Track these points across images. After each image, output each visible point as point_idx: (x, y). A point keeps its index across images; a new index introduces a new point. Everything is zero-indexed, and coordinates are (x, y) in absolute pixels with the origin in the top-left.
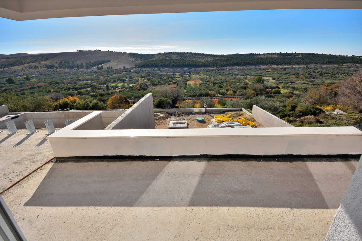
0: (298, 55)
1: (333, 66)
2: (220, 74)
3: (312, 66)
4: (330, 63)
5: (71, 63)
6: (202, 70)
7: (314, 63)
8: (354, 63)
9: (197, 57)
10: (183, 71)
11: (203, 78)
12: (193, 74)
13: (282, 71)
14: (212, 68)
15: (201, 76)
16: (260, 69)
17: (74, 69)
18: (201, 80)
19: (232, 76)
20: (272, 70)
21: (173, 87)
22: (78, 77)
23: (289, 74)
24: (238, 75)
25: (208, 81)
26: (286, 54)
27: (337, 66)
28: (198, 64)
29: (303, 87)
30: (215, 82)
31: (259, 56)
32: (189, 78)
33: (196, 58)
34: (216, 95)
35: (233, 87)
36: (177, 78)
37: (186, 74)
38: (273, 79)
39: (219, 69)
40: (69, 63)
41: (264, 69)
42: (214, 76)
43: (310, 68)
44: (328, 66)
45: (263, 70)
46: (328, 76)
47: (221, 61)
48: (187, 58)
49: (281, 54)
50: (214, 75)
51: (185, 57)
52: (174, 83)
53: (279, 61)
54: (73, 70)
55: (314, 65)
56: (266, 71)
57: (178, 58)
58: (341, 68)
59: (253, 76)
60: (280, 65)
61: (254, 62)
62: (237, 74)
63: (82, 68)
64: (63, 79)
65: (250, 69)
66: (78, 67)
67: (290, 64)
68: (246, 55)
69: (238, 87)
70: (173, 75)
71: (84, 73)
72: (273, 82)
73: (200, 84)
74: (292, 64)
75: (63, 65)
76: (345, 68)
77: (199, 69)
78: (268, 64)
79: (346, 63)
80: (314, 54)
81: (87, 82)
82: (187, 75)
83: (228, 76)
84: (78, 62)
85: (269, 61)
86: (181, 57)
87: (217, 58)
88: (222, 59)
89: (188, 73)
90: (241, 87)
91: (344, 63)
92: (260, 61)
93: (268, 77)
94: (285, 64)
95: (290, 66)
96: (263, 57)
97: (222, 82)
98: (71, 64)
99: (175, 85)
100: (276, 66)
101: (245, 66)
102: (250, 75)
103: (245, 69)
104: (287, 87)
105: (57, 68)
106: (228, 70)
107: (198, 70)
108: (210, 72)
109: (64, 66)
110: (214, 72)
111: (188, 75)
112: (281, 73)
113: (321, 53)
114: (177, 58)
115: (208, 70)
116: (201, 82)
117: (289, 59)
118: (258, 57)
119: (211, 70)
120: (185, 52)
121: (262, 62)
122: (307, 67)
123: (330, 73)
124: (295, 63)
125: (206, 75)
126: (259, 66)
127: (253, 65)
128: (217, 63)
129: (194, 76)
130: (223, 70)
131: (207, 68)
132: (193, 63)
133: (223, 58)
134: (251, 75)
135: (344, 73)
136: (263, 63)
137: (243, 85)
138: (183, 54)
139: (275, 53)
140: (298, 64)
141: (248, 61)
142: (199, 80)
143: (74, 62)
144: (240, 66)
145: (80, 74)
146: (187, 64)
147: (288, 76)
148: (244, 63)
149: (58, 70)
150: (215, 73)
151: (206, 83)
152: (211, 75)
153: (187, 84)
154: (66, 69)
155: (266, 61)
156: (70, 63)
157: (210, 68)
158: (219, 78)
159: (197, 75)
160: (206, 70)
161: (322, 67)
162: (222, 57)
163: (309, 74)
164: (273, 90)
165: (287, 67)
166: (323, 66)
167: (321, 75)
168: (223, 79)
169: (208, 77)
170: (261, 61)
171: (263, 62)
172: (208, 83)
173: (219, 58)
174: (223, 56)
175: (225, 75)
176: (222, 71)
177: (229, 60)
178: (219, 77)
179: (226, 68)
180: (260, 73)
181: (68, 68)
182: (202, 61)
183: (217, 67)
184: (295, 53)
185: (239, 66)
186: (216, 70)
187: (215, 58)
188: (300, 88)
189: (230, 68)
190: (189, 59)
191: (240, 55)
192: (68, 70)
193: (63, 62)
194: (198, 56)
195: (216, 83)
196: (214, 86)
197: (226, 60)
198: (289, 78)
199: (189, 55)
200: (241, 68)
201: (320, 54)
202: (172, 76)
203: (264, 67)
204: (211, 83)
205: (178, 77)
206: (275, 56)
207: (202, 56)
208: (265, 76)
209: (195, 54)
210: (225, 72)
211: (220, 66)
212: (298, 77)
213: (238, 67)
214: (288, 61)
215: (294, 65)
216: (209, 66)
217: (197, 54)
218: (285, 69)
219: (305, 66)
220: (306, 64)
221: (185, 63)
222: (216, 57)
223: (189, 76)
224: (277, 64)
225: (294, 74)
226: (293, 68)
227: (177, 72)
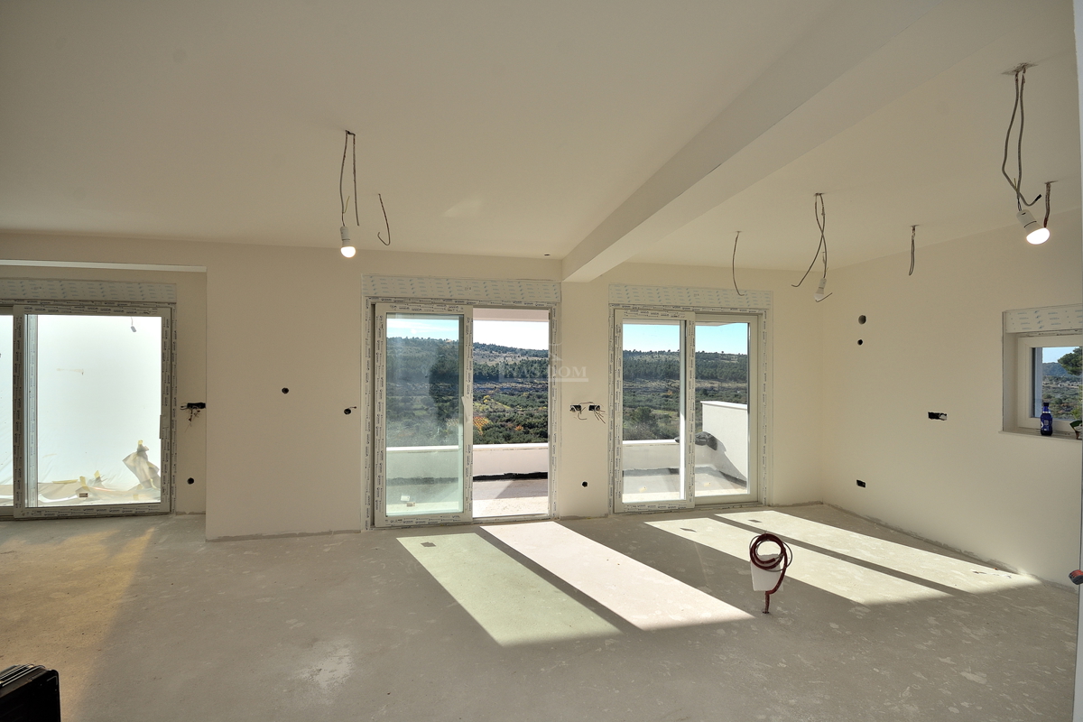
0: (729, 360)
2: (541, 400)
6: (492, 389)
10: (435, 389)
11: (495, 412)
14: (519, 383)
15: (488, 407)
16: (646, 390)
18: (488, 417)
20: (674, 391)
25: (507, 421)
28: (480, 373)
30: (530, 424)
31: (638, 357)
32: (451, 409)
36: (415, 409)
37: (445, 398)
39: (539, 386)
41: (656, 391)
42: (526, 407)
45: (652, 391)
47: (544, 366)
50: (525, 404)
51: (440, 354)
56: (662, 394)
57: (419, 355)
61: (629, 371)
67: (714, 378)
70: (404, 401)
73: (484, 429)
74: (719, 380)
77: (483, 387)
78: (663, 379)
82: (446, 402)
86: (429, 353)
87: (531, 359)
88: (545, 362)
89: (451, 397)
92: (642, 369)
96: (648, 359)
107: (478, 388)
108: (513, 395)
110: (525, 394)
111: (448, 403)
114: (417, 355)
115: (507, 388)
116: (487, 421)
117: (712, 367)
118: (636, 358)
119: (515, 390)
120: (441, 340)
121: (647, 372)
124: (726, 377)
125: (503, 403)
126: (641, 382)
128: (534, 372)
131: (505, 385)
133: (548, 359)
136: (651, 376)
138: (436, 345)
142: (483, 416)
146: (448, 372)
150: (528, 397)
151: (502, 426)
152: (515, 404)
155: (658, 371)
157: (514, 384)
158: (539, 413)
159: (477, 404)
160: (502, 389)
162: (546, 356)
169: (507, 408)
171: (651, 373)
172: (510, 425)
173: (536, 359)
176: (545, 393)
178: (540, 408)
180: (648, 400)
182: (490, 364)
183: (532, 381)
184: (723, 354)
186: (530, 389)
187: (525, 358)
190: (451, 358)
194: (477, 351)
195: (531, 426)
196: (527, 433)
202: (401, 404)
203: (653, 384)
204: (518, 426)
205: (419, 406)
207: (491, 352)
208: (660, 409)
211: (540, 379)
214: (708, 372)
215: (725, 381)
216: (510, 379)
218: (705, 391)
221: (442, 369)
222: (529, 355)
223: (454, 406)
226: (724, 388)
227: (415, 395)
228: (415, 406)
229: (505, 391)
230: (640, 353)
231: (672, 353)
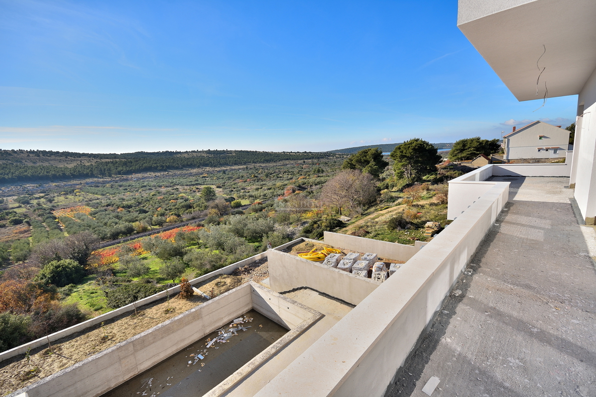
0: (231, 154)
1: (271, 164)
2: (123, 188)
3: (251, 166)
4: (267, 161)
6: (79, 185)
7: (252, 162)
8: (287, 159)
9: (51, 160)
10: (24, 190)
11: (91, 201)
12: (58, 196)
13: (221, 174)
14: (100, 178)
15: (82, 198)
16: (191, 175)
18: (88, 205)
19: (151, 189)
20: (207, 174)
21: (18, 231)
23: (232, 178)
24: (160, 186)
25: (108, 206)
26: (216, 152)
27: (275, 164)
28: (63, 174)
29: (262, 194)
30: (126, 205)
32: (50, 204)
33: (51, 162)
34: (149, 228)
35: (168, 208)
37: (37, 196)
38: (217, 187)
39: (117, 179)
41: (197, 174)
42: (114, 194)
43: (251, 169)
44: (267, 165)
45: (195, 175)
46: (274, 176)
47: (117, 165)
48: (24, 161)
49: (209, 152)
50: (112, 192)
51: (17, 161)
52: (17, 222)
53: (212, 162)
55: (253, 164)
56: (202, 176)
58: (279, 166)
59: (187, 185)
60: (215, 166)
61: (178, 164)
62: (158, 186)
65: (175, 175)
67: (227, 165)
68: (158, 153)
69: (176, 206)
72: (221, 192)
73: (92, 214)
74: (229, 165)
76: (282, 165)
77: (69, 183)
78: (199, 167)
79: (282, 160)
80: (247, 152)
82: (40, 198)
83: (143, 190)
85: (200, 163)
87: (104, 160)
88: (116, 162)
89: (42, 195)
90: (183, 207)
91: (279, 161)
92: (185, 162)
93: (209, 184)
94: (222, 165)
95: (228, 168)
96: (186, 155)
97: (140, 203)
99: (23, 227)
100: (210, 168)
101: (165, 170)
102: (181, 185)
103: (166, 176)
104: (243, 196)
106: (137, 180)
107: (65, 185)
108: (98, 187)
110: (108, 185)
111: (42, 200)
112: (223, 178)
113: (255, 151)
115: (92, 183)
116: (90, 209)
117: (223, 158)
118: (179, 156)
119: (99, 183)
121: (189, 164)
122: (247, 168)
123: (273, 172)
124: (232, 163)
125: (94, 193)
126: (187, 170)
127: (177, 168)
128: (109, 169)
129: (62, 198)
130: (127, 180)
131: (89, 180)
132: (47, 172)
133: (118, 160)
134: (183, 185)
135: (285, 172)
136: (192, 166)
137: (183, 202)
138: (10, 154)
139: (201, 150)
140: (236, 164)
141: (168, 164)
142: (83, 205)
144: (156, 172)
146: (32, 176)
147: (234, 180)
148: (162, 166)
150: (112, 187)
151: (106, 210)
152: (104, 193)
153: (55, 218)
155: (195, 163)
157: (96, 179)
158: (129, 197)
159: (70, 197)
160: (87, 183)
161: (261, 167)
162: (115, 158)
163: (255, 176)
164: (232, 202)
165: (225, 168)
166: (263, 165)
167: (267, 176)
168: (136, 197)
169: (99, 197)
170: (187, 163)
171: (191, 164)
172: (110, 208)
173: (107, 160)
174: (114, 156)
175: (136, 189)
176: (124, 183)
177: (132, 162)
178: (126, 194)
179: (130, 176)
180: (196, 181)
182: (70, 167)
183: (110, 176)
184: (227, 151)
185: (154, 172)
186: (111, 181)
187: (98, 160)
188: (259, 195)
189: (140, 175)
190: (30, 164)
191: (147, 153)
194: (53, 157)
195: (129, 207)
196: (130, 212)
197: (125, 164)
198: (236, 183)
199: (28, 156)
200: (159, 174)
201: (253, 152)
203: (195, 171)
204: (118, 208)
206: (203, 155)
207: (67, 158)
208: (204, 184)
209: (44, 153)
210: (131, 182)
211: (116, 174)
212: (245, 182)
213: (153, 174)
214: (222, 161)
215: (232, 165)
216: (92, 176)
217: (51, 153)
218: (224, 172)
219: (245, 166)
220: (245, 164)
221: (25, 174)
222: (101, 158)
223: (50, 201)
224: (211, 166)
225: (238, 178)
226: (232, 170)
227: (4, 196)
228: (11, 206)
229: (90, 185)
230: (180, 152)
231: (199, 152)
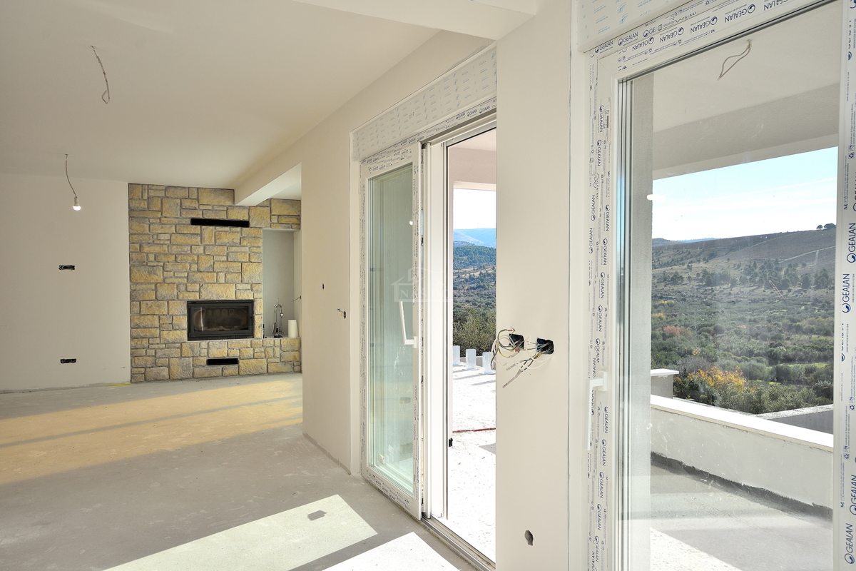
5: (784, 270)
17: (790, 291)
22: (797, 317)
40: (777, 269)
54: (785, 292)
63: (818, 287)
64: (743, 320)
66: (806, 284)
71: (823, 307)
75: (756, 275)
81: (822, 338)
84: (809, 265)
98: (783, 273)
105: (734, 283)
109: (757, 279)
143: (796, 265)
145: (806, 309)
149: (735, 290)
154: (763, 288)
156: (780, 269)
181: (769, 286)
192: (768, 292)
193: (759, 265)
